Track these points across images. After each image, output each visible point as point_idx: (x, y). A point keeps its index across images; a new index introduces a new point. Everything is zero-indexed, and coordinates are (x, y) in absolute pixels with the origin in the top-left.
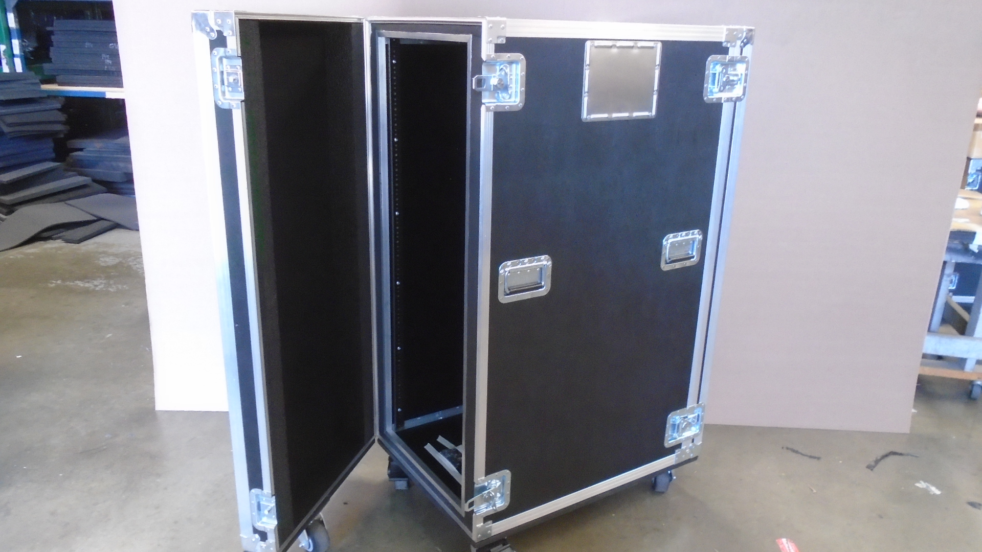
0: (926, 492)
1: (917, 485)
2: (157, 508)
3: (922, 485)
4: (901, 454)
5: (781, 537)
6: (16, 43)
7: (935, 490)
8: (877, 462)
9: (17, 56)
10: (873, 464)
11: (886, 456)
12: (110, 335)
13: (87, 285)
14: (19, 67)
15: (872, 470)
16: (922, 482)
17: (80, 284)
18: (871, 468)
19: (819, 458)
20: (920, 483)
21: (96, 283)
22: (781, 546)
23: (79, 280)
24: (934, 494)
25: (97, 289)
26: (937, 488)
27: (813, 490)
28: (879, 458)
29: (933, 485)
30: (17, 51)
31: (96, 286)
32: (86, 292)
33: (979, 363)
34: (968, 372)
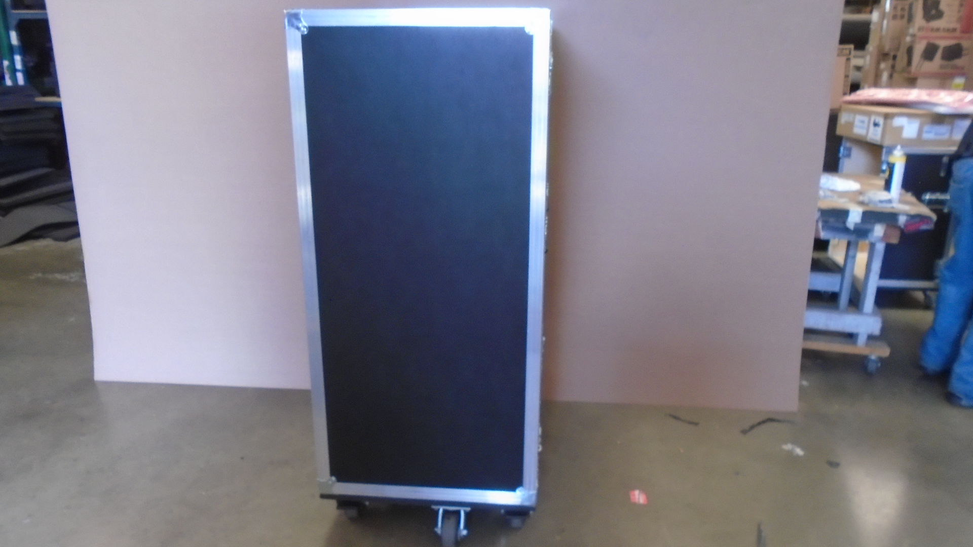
0: (790, 453)
1: (785, 447)
3: (788, 447)
4: (779, 421)
5: (634, 489)
6: (18, 58)
7: (799, 452)
8: (752, 427)
9: (19, 71)
10: (747, 429)
11: (763, 422)
13: (64, 277)
14: (21, 79)
15: (745, 434)
16: (789, 445)
17: (58, 276)
18: (744, 432)
19: (696, 424)
21: (72, 275)
22: (632, 497)
23: (58, 273)
24: (798, 456)
25: (74, 281)
26: (803, 448)
28: (756, 424)
29: (799, 447)
30: (19, 66)
31: (73, 277)
32: (62, 283)
33: (871, 338)
34: (860, 347)
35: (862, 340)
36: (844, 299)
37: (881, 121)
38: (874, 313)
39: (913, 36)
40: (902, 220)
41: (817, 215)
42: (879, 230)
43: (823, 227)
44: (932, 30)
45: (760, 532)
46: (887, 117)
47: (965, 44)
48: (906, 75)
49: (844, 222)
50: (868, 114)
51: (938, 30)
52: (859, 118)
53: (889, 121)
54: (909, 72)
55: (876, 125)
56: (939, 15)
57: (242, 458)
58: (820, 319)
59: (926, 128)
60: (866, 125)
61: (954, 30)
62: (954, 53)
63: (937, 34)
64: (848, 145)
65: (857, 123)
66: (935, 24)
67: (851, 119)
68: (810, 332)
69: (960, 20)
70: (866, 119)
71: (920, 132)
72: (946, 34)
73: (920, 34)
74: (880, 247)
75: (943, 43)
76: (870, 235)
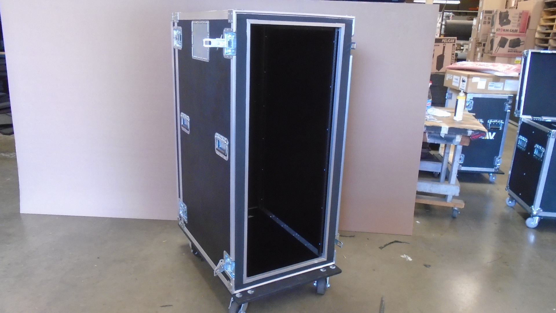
0: (405, 259)
1: (402, 256)
2: (2, 258)
4: (400, 242)
7: (410, 259)
8: (386, 245)
10: (383, 246)
11: (392, 243)
12: (9, 179)
13: (7, 155)
15: (381, 249)
16: (405, 255)
17: (3, 154)
18: (381, 248)
20: (403, 255)
23: (3, 153)
24: (409, 261)
25: (11, 157)
26: (411, 258)
27: (345, 257)
28: (388, 243)
29: (410, 256)
31: (11, 156)
32: (5, 158)
33: (454, 197)
34: (449, 202)
35: (449, 199)
36: (443, 177)
37: (466, 79)
38: (456, 185)
39: (494, 33)
40: (470, 133)
41: (424, 129)
42: (458, 138)
43: (429, 136)
44: (504, 30)
45: (382, 301)
46: (469, 77)
47: (522, 39)
48: (490, 55)
49: (439, 134)
50: (460, 75)
51: (507, 30)
52: (455, 77)
53: (470, 79)
54: (492, 53)
55: (463, 81)
56: (508, 22)
57: (98, 258)
58: (427, 186)
59: (490, 84)
60: (458, 81)
61: (516, 31)
62: (516, 43)
63: (507, 33)
64: (450, 92)
65: (454, 80)
66: (505, 27)
67: (451, 78)
68: (420, 193)
69: (519, 25)
70: (459, 78)
71: (487, 86)
72: (511, 33)
73: (498, 32)
74: (460, 148)
75: (510, 38)
76: (454, 141)
